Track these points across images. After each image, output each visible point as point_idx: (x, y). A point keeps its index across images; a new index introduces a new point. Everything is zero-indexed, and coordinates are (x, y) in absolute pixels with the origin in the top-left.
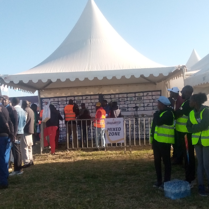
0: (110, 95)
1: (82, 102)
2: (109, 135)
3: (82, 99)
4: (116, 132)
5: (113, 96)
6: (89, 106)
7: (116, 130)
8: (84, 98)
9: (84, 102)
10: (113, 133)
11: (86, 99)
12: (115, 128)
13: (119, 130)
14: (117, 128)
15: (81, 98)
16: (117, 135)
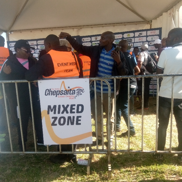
2: (53, 124)
7: (71, 112)
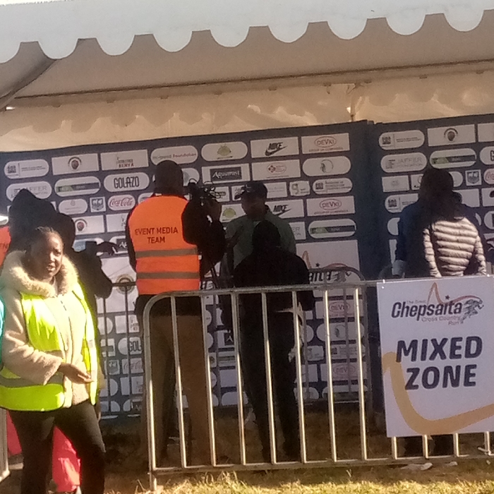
0: (423, 125)
1: (246, 177)
3: (249, 159)
4: (453, 363)
5: (437, 136)
6: (290, 197)
7: (453, 356)
8: (260, 148)
9: (260, 172)
10: (431, 375)
11: (268, 158)
12: (445, 340)
13: (468, 355)
14: (454, 340)
15: (237, 150)
16: (455, 383)
